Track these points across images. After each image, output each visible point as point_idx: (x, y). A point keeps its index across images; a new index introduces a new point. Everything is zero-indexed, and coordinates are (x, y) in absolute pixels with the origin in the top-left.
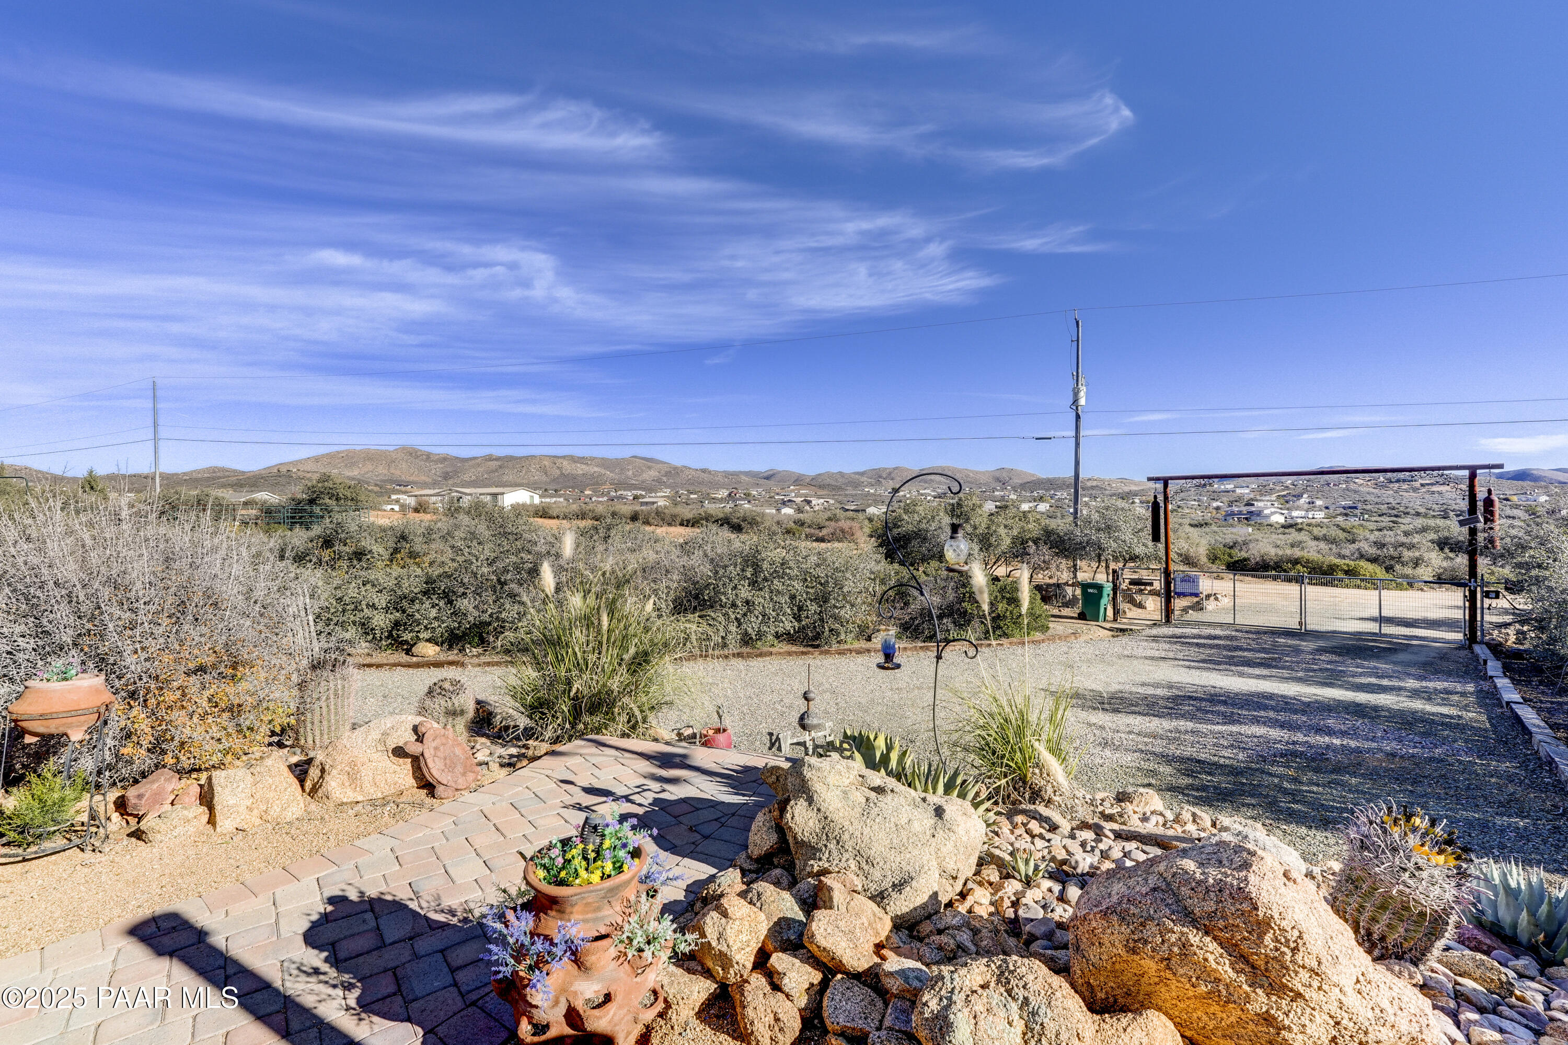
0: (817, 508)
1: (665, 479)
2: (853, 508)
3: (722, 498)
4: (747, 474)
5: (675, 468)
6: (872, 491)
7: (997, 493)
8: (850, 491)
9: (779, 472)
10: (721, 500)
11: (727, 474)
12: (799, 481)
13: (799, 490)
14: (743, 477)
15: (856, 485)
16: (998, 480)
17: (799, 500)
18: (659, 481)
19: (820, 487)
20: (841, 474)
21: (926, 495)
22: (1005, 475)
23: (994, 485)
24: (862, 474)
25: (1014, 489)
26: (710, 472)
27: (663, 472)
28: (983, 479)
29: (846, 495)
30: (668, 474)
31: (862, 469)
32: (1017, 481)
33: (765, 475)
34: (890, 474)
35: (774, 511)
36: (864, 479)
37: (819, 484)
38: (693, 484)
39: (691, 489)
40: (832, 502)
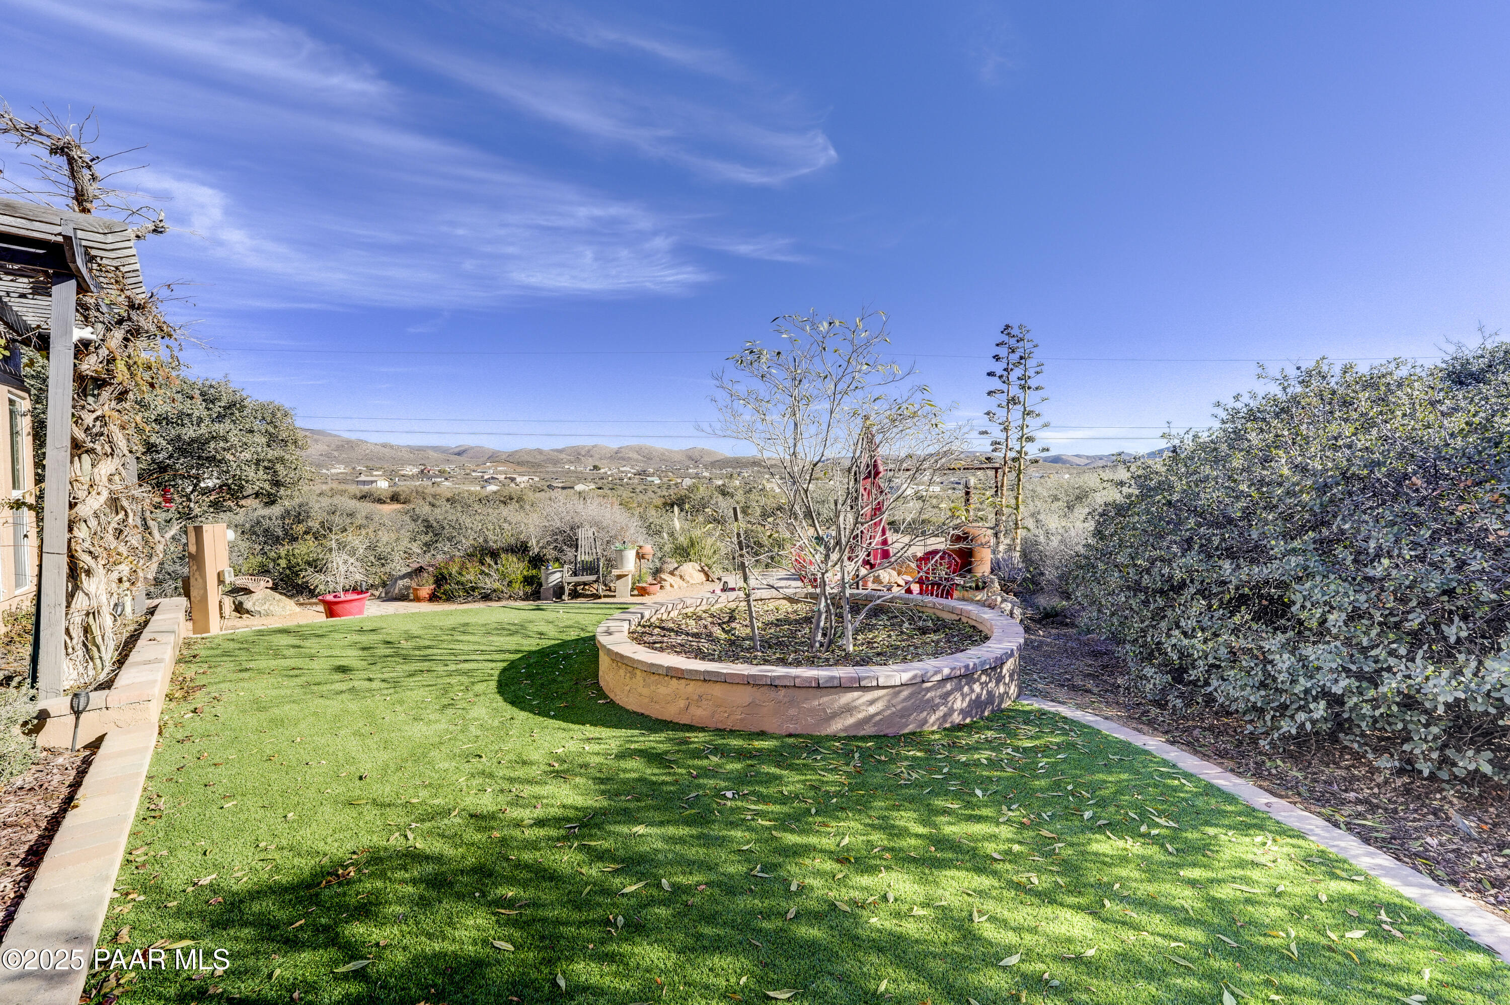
0: (522, 485)
1: (336, 454)
2: (560, 485)
3: (413, 476)
4: (435, 449)
5: (348, 442)
6: (572, 468)
7: (690, 471)
8: (551, 468)
9: (472, 448)
10: (412, 477)
11: (412, 449)
12: (494, 458)
13: (496, 467)
14: (431, 453)
15: (555, 462)
16: (690, 458)
17: (501, 477)
18: (328, 456)
19: (518, 463)
20: (540, 452)
21: (626, 472)
22: (696, 455)
23: (688, 463)
24: (560, 451)
25: (706, 467)
26: (392, 447)
27: (333, 446)
28: (677, 458)
29: (548, 472)
30: (339, 448)
31: (560, 447)
32: (708, 459)
33: (457, 450)
34: (589, 451)
35: (478, 488)
36: (563, 456)
37: (517, 460)
38: (371, 459)
39: (370, 464)
40: (537, 479)
